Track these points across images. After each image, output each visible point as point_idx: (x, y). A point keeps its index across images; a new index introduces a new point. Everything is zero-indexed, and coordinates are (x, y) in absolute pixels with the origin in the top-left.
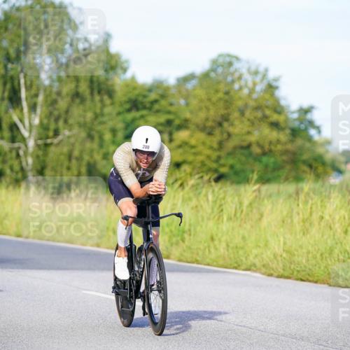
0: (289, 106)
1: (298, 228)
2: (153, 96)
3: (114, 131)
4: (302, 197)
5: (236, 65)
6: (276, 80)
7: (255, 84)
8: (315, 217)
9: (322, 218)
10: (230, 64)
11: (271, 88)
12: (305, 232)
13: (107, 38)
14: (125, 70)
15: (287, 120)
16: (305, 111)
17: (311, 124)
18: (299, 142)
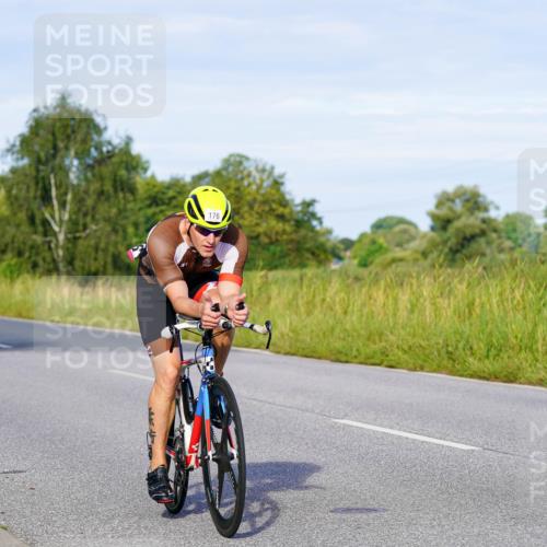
0: (293, 200)
1: (302, 309)
2: (171, 193)
3: (136, 225)
4: (306, 282)
5: (246, 164)
6: (282, 176)
7: (262, 181)
8: (318, 299)
9: (324, 300)
10: (240, 163)
11: (277, 184)
12: (309, 313)
13: (129, 141)
14: (145, 170)
15: (291, 212)
16: (308, 204)
17: (313, 215)
18: (303, 232)
